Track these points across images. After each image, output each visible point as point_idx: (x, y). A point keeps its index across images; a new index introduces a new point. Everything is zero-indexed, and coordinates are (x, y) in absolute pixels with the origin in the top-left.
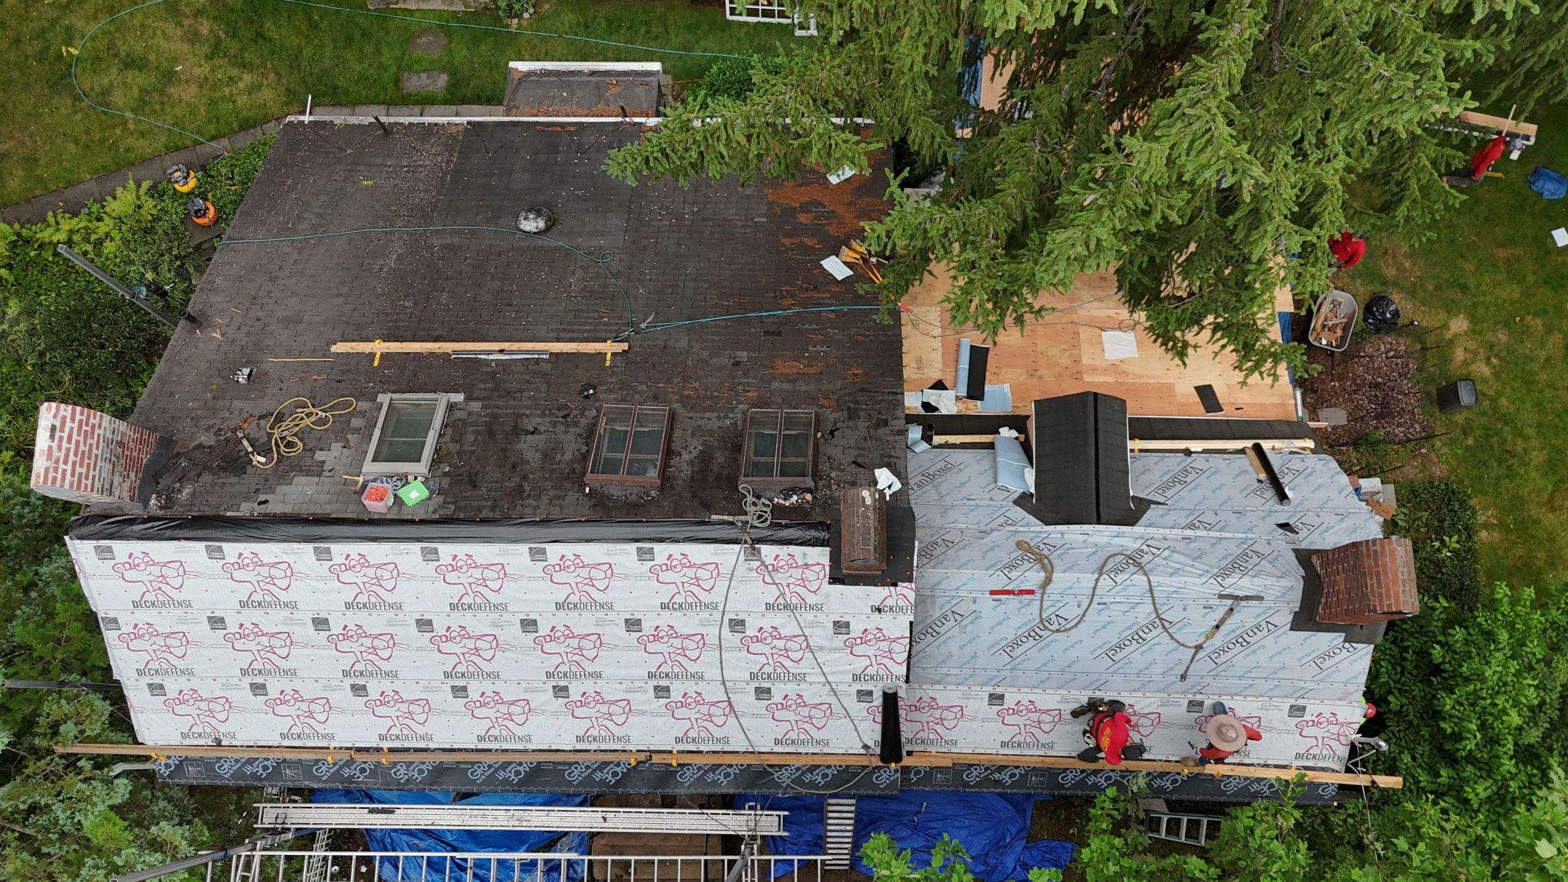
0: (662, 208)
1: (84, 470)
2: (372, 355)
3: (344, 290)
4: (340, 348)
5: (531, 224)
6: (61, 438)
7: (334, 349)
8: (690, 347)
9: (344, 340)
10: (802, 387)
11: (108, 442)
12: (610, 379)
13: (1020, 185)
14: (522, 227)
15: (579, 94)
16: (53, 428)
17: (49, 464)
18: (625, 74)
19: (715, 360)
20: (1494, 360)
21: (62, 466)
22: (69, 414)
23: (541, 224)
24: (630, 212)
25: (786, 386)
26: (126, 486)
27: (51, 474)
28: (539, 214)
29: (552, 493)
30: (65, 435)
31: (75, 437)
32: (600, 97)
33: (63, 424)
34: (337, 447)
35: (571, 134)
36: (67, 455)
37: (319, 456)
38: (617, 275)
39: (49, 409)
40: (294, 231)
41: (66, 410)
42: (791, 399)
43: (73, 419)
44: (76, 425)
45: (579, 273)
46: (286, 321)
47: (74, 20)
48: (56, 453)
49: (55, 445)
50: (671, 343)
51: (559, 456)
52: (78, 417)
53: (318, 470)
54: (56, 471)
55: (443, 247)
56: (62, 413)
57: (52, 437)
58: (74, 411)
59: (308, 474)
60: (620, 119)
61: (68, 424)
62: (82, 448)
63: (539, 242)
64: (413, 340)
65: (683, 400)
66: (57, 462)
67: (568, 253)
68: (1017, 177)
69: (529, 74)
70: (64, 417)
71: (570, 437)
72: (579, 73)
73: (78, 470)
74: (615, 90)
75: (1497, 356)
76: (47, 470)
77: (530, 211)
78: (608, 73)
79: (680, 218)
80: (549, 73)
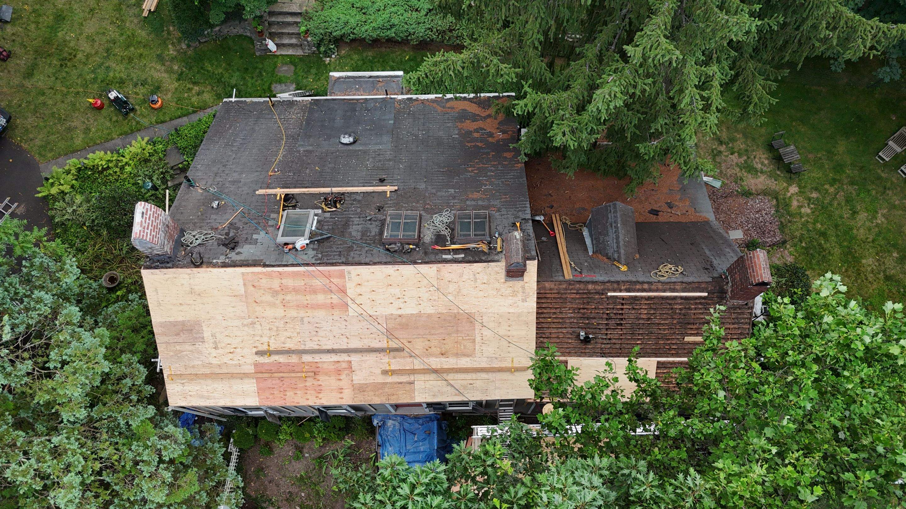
0: (408, 132)
1: (155, 234)
2: (275, 195)
3: (259, 169)
4: (261, 192)
5: (347, 140)
6: (146, 218)
7: (257, 192)
8: (427, 188)
9: (261, 188)
10: (480, 203)
11: (164, 224)
12: (389, 202)
13: (581, 85)
14: (342, 141)
15: (364, 86)
16: (143, 213)
17: (141, 229)
18: (386, 77)
19: (439, 193)
20: (812, 206)
21: (146, 230)
22: (149, 208)
23: (351, 140)
24: (393, 134)
25: (473, 203)
26: (169, 246)
27: (142, 234)
28: (350, 136)
29: (367, 249)
30: (148, 217)
31: (151, 218)
32: (374, 88)
33: (147, 212)
34: (263, 233)
35: (361, 103)
36: (148, 226)
37: (255, 236)
38: (390, 160)
39: (141, 205)
40: (232, 145)
41: (148, 206)
42: (476, 208)
43: (151, 210)
44: (152, 213)
45: (371, 160)
46: (234, 182)
47: (111, 64)
48: (144, 224)
49: (143, 220)
50: (418, 187)
51: (368, 234)
52: (153, 209)
53: (256, 242)
54: (144, 232)
55: (304, 151)
56: (146, 207)
57: (142, 217)
58: (151, 207)
59: (250, 243)
60: (385, 96)
61: (149, 212)
62: (154, 223)
63: (351, 148)
64: (295, 188)
65: (425, 210)
66: (144, 228)
67: (365, 152)
68: (580, 81)
69: (339, 78)
70: (147, 209)
71: (373, 226)
72: (364, 77)
73: (153, 233)
74: (381, 84)
75: (812, 204)
76: (140, 231)
77: (346, 134)
78: (378, 77)
79: (417, 136)
80: (349, 77)
